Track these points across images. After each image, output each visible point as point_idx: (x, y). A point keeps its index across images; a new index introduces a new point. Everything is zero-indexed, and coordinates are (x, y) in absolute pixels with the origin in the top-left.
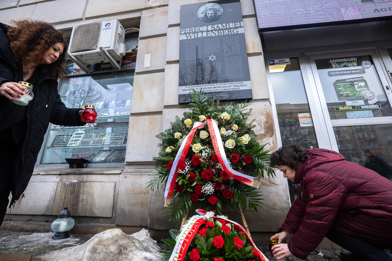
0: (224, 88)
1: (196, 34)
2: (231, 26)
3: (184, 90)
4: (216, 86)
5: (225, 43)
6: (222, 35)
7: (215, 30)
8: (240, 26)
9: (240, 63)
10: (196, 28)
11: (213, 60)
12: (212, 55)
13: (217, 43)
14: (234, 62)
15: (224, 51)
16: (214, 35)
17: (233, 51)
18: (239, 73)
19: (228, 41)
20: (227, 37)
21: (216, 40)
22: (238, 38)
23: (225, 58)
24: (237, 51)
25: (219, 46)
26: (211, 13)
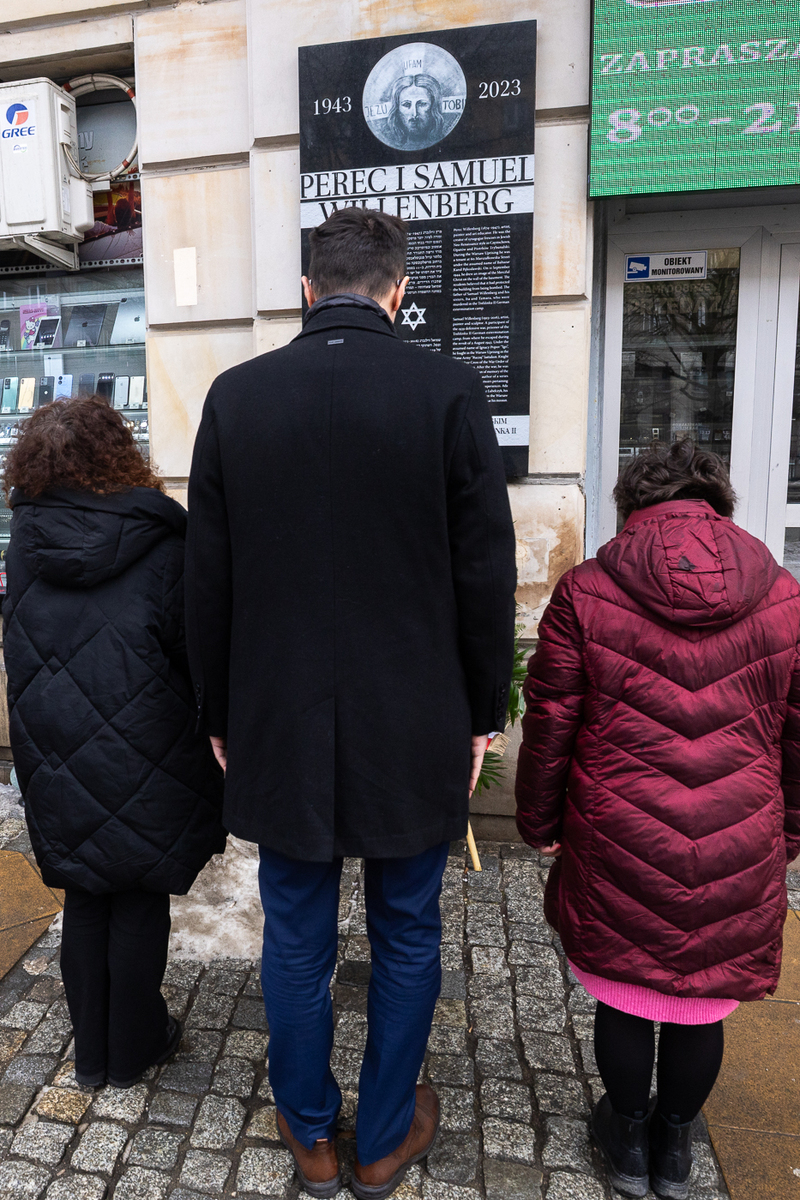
5: (462, 257)
6: (452, 216)
7: (427, 188)
8: (523, 178)
9: (505, 345)
10: (359, 177)
11: (414, 328)
12: (414, 305)
13: (431, 254)
14: (485, 340)
15: (455, 290)
16: (422, 216)
17: (485, 293)
18: (495, 384)
19: (470, 247)
20: (469, 229)
21: (428, 240)
22: (507, 234)
23: (456, 322)
24: (498, 295)
25: (439, 269)
26: (419, 103)
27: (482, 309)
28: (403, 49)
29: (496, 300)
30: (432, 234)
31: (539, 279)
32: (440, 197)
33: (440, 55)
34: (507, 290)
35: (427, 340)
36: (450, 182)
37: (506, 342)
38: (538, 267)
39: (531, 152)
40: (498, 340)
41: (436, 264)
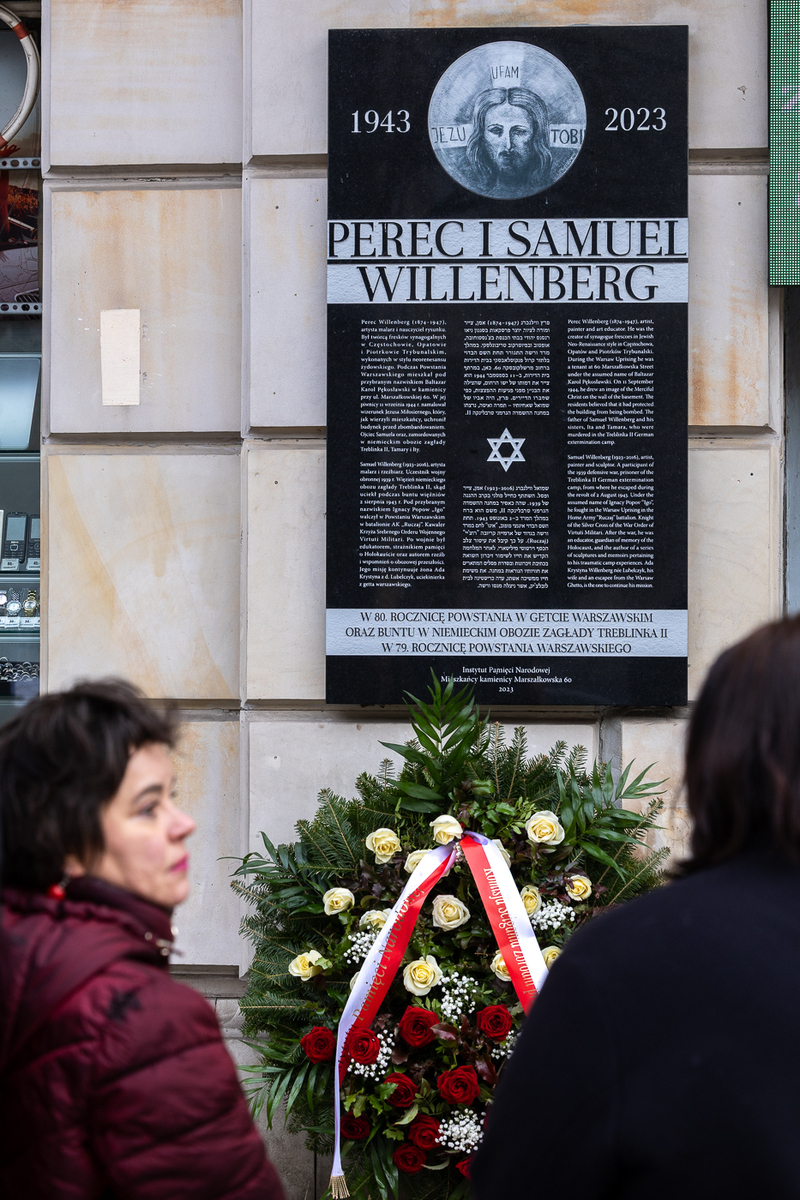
0: (553, 641)
1: (421, 274)
2: (620, 248)
3: (356, 632)
4: (515, 624)
5: (580, 364)
6: (566, 299)
7: (527, 256)
8: (671, 251)
9: (648, 499)
10: (422, 230)
11: (506, 468)
12: (506, 433)
13: (533, 356)
14: (618, 492)
15: (570, 412)
16: (519, 297)
17: (617, 419)
18: (633, 559)
19: (594, 348)
20: (591, 321)
21: (529, 334)
22: (649, 333)
23: (572, 461)
24: (637, 424)
25: (545, 379)
26: (515, 130)
27: (612, 443)
28: (492, 49)
29: (633, 431)
30: (536, 326)
31: (700, 400)
32: (547, 270)
33: (547, 62)
34: (650, 416)
35: (526, 488)
36: (561, 249)
37: (649, 495)
38: (698, 382)
39: (683, 213)
40: (637, 491)
41: (541, 372)
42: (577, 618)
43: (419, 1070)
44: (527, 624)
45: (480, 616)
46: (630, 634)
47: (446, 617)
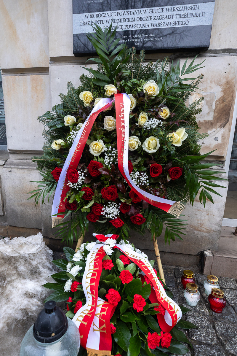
3: (83, 24)
4: (142, 16)
42: (168, 10)
43: (95, 186)
44: (148, 15)
45: (129, 13)
46: (189, 16)
47: (116, 14)
